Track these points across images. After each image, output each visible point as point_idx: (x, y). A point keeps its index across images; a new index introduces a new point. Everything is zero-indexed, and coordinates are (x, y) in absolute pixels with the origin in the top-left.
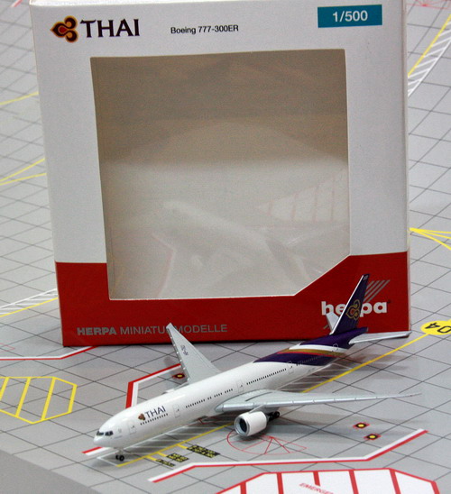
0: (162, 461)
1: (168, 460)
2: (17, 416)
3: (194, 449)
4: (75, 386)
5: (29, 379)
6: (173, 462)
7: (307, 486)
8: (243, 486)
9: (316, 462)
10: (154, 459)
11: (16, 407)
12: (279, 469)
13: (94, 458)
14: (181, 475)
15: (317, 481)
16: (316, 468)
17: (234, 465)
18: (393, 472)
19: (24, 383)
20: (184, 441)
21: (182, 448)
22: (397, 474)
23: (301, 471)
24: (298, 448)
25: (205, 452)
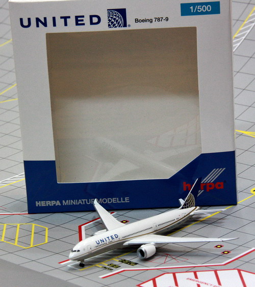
0: (105, 268)
1: (109, 267)
2: (16, 244)
3: (123, 261)
4: (47, 229)
5: (18, 225)
6: (112, 268)
7: (191, 279)
8: (154, 280)
9: (195, 267)
10: (101, 267)
11: (14, 240)
12: (174, 271)
13: (66, 266)
14: (117, 275)
15: (196, 277)
16: (195, 270)
17: (148, 270)
18: (239, 271)
19: (16, 227)
20: (117, 257)
21: (116, 261)
22: (242, 272)
23: (186, 272)
24: (184, 260)
25: (130, 263)
